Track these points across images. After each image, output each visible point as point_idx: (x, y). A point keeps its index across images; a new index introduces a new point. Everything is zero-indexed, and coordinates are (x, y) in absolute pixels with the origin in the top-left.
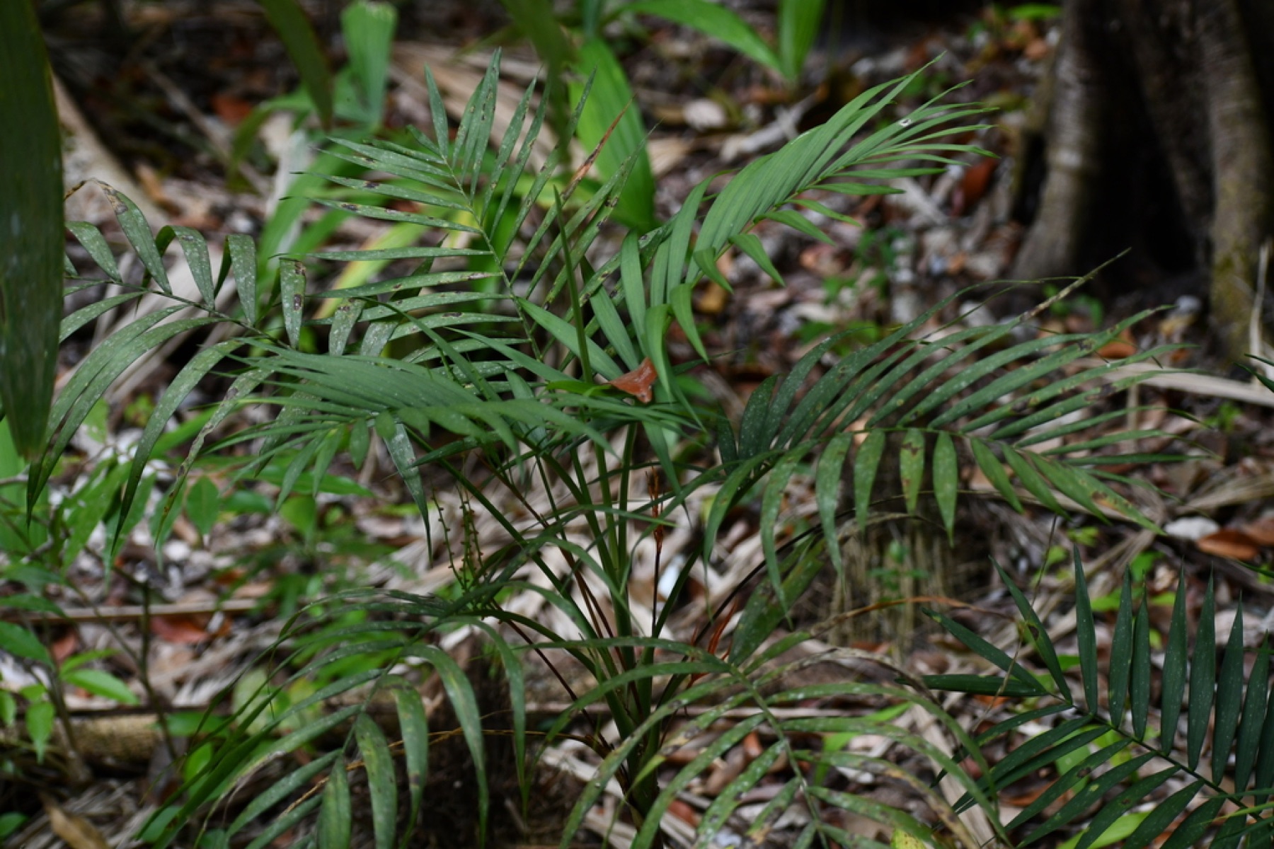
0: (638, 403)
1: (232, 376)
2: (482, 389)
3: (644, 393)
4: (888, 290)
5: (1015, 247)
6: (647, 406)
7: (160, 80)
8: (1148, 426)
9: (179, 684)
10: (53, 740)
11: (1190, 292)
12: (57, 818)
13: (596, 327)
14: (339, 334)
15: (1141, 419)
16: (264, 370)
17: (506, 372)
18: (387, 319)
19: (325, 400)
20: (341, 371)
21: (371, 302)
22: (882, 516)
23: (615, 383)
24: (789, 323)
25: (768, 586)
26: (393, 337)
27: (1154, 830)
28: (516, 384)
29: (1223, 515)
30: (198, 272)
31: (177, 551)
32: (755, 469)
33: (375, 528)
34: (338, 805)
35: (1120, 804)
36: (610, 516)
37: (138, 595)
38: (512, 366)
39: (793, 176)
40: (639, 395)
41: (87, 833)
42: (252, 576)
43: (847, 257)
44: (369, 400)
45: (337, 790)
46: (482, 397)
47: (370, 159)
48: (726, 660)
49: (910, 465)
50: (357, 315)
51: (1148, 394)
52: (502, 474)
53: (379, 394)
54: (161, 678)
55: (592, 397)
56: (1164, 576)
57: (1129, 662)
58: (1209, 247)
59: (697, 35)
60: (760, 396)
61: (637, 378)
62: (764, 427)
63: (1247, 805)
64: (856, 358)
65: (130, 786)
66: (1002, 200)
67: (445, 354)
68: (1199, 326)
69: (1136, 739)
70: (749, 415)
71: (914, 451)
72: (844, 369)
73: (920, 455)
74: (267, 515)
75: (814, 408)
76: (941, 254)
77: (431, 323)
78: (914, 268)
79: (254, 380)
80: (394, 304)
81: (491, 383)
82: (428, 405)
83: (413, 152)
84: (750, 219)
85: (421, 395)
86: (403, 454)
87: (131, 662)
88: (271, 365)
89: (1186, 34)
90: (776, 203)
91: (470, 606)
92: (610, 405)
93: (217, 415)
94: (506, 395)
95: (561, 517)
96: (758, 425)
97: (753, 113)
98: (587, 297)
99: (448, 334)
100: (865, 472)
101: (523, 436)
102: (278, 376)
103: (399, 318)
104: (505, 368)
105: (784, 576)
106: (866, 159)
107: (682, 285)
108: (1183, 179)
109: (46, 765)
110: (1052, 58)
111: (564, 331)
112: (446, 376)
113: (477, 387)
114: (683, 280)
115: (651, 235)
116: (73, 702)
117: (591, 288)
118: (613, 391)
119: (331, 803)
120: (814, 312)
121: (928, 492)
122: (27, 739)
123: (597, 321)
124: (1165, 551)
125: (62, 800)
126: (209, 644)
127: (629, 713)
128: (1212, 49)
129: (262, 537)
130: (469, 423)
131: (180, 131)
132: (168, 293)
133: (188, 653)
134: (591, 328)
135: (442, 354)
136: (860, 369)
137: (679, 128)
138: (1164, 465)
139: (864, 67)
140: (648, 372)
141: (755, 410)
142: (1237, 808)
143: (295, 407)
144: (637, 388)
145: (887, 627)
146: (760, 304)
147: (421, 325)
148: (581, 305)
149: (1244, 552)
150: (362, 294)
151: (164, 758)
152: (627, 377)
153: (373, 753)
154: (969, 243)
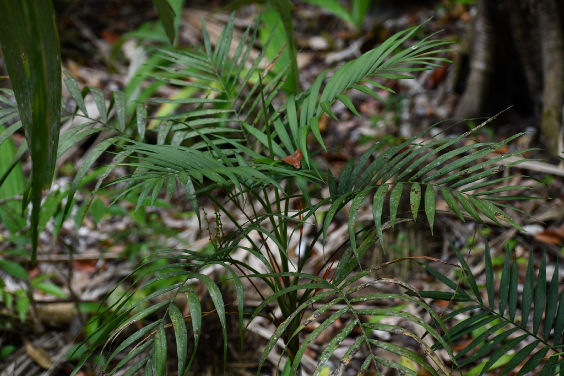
0: (294, 168)
1: (115, 153)
2: (225, 161)
3: (297, 165)
4: (399, 122)
5: (455, 104)
6: (298, 170)
7: (78, 23)
8: (513, 184)
9: (84, 290)
10: (28, 314)
11: (532, 125)
12: (29, 348)
13: (276, 135)
14: (162, 136)
15: (510, 181)
16: (129, 151)
17: (236, 154)
18: (183, 130)
19: (155, 165)
20: (163, 152)
21: (176, 122)
22: (402, 220)
23: (284, 159)
24: (355, 136)
25: (351, 251)
26: (186, 138)
27: (518, 361)
28: (239, 159)
29: (546, 224)
30: (100, 107)
31: (83, 231)
32: (345, 199)
33: (171, 223)
34: (161, 343)
35: (503, 350)
36: (280, 218)
37: (67, 250)
38: (238, 151)
39: (365, 69)
40: (295, 165)
41: (42, 355)
42: (116, 244)
43: (381, 107)
44: (176, 165)
45: (160, 337)
46: (225, 165)
47: (176, 59)
48: (331, 283)
49: (414, 199)
50: (170, 128)
51: (513, 170)
52: (233, 199)
53: (180, 163)
54: (76, 287)
55: (274, 166)
56: (519, 251)
57: (508, 287)
58: (541, 106)
59: (316, 7)
60: (348, 167)
61: (294, 158)
62: (349, 181)
63: (559, 351)
64: (391, 151)
65: (61, 335)
66: (450, 83)
67: (209, 145)
68: (536, 141)
69: (511, 321)
70: (343, 175)
71: (416, 193)
72: (385, 156)
73: (419, 194)
74: (123, 216)
75: (372, 172)
76: (423, 106)
77: (204, 131)
78: (410, 112)
79: (124, 155)
80: (187, 123)
81: (230, 159)
82: (202, 168)
83: (195, 56)
84: (345, 89)
85: (198, 163)
86: (189, 189)
87: (63, 279)
88: (132, 149)
89: (532, 11)
90: (357, 81)
91: (218, 257)
92: (282, 170)
93: (108, 170)
94: (236, 164)
95: (259, 218)
96: (347, 179)
97: (340, 43)
98: (272, 122)
99: (210, 137)
100: (395, 201)
101: (243, 182)
102: (135, 154)
103: (189, 129)
104: (235, 152)
105: (358, 247)
106: (397, 63)
107: (315, 117)
108: (530, 76)
109: (25, 325)
110: (473, 21)
111: (261, 137)
112: (209, 155)
113: (223, 160)
114: (315, 115)
115: (301, 95)
116: (37, 297)
117: (274, 117)
118: (283, 163)
119: (158, 342)
120: (366, 131)
121: (422, 210)
122: (17, 313)
123: (276, 132)
124: (520, 240)
125: (31, 340)
126: (97, 272)
127: (287, 306)
128: (544, 18)
129: (121, 226)
130: (220, 177)
131: (87, 46)
132: (87, 116)
133: (87, 277)
134: (273, 135)
135: (208, 145)
136: (392, 156)
137: (307, 49)
138: (521, 201)
139: (389, 24)
140: (299, 155)
141: (345, 173)
142: (555, 352)
143: (142, 168)
144: (294, 162)
145: (397, 271)
146: (342, 127)
147: (198, 132)
148: (269, 125)
149: (555, 241)
150: (172, 118)
151: (77, 323)
152: (289, 157)
153: (177, 321)
154: (435, 101)
